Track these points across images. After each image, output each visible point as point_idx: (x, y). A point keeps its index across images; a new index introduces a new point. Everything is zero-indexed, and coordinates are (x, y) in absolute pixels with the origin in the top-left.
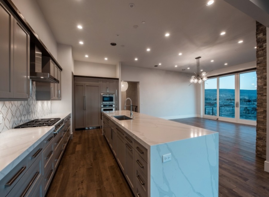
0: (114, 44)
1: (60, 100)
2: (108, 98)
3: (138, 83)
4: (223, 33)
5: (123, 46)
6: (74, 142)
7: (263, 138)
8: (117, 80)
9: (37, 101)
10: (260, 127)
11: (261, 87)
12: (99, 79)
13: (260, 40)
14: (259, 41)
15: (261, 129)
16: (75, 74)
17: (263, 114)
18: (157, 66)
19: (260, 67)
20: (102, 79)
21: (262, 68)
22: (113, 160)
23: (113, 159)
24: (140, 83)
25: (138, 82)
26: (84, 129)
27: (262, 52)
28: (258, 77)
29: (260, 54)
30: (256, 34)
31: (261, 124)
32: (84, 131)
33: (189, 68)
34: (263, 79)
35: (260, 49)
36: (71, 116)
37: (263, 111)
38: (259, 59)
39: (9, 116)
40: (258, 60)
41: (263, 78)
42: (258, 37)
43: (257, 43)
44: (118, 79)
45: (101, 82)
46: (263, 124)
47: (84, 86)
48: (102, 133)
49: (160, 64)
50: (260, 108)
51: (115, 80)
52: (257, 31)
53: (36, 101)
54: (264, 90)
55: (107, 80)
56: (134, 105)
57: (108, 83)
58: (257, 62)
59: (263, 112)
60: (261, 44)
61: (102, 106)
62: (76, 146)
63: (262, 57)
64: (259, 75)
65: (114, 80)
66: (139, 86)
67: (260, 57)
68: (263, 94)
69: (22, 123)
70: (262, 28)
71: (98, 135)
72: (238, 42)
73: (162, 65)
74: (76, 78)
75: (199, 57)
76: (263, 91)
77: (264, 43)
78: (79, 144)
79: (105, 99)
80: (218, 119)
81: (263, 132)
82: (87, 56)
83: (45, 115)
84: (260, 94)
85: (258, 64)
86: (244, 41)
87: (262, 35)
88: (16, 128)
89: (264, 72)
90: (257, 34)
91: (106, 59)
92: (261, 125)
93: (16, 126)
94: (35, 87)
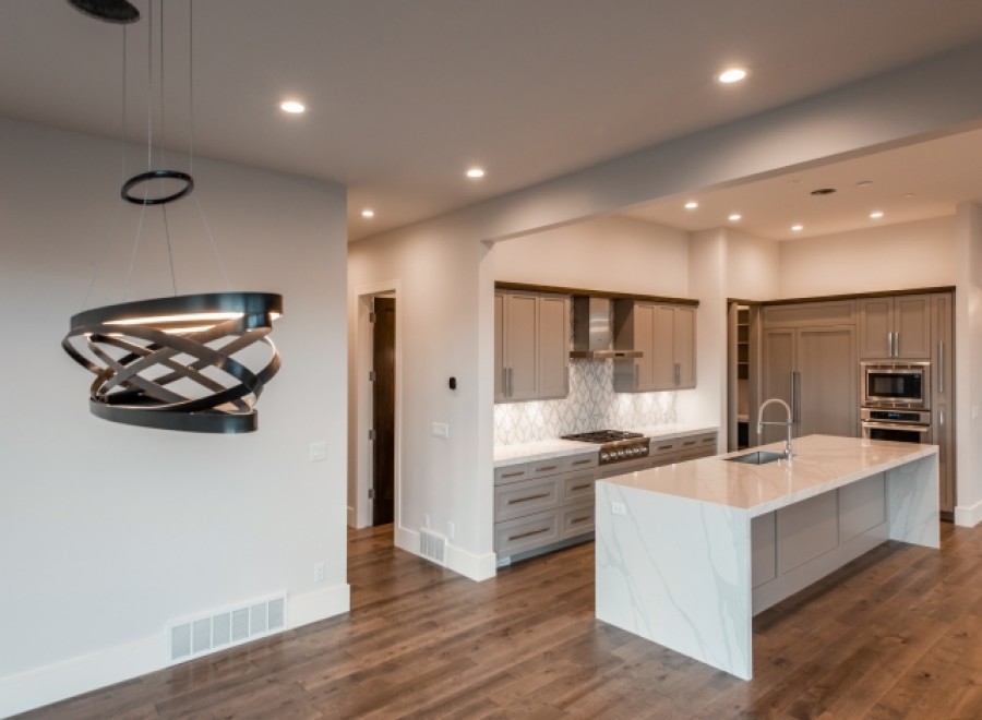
1: (694, 387)
8: (947, 296)
9: (619, 394)
12: (852, 303)
20: (865, 301)
39: (555, 418)
44: (950, 290)
45: (863, 314)
47: (793, 336)
51: (936, 296)
53: (613, 394)
55: (890, 300)
61: (866, 415)
65: (927, 297)
69: (576, 433)
74: (767, 309)
79: (880, 385)
82: (797, 228)
83: (644, 425)
88: (563, 438)
91: (877, 215)
93: (563, 434)
94: (612, 367)
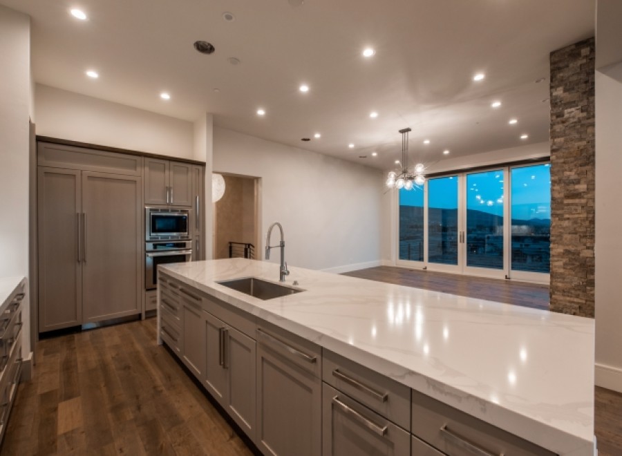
0: (205, 48)
2: (172, 222)
3: (257, 182)
4: (479, 77)
5: (235, 61)
6: (39, 391)
7: (563, 308)
8: (200, 168)
10: (557, 287)
11: (559, 201)
12: (138, 158)
13: (558, 101)
14: (556, 103)
15: (558, 291)
16: (39, 132)
17: (562, 257)
18: (308, 140)
19: (557, 158)
20: (148, 160)
21: (562, 160)
22: (232, 442)
23: (232, 437)
24: (264, 181)
25: (258, 179)
26: (78, 329)
27: (561, 126)
28: (553, 178)
29: (558, 130)
30: (549, 87)
31: (559, 280)
32: (76, 336)
33: (374, 154)
34: (563, 185)
35: (559, 119)
36: (27, 291)
37: (562, 251)
38: (555, 140)
40: (554, 144)
41: (565, 183)
42: (554, 94)
43: (552, 107)
44: (203, 164)
45: (147, 169)
46: (564, 278)
47: (78, 177)
48: (154, 338)
49: (317, 136)
50: (556, 245)
51: (195, 167)
52: (552, 81)
54: (566, 207)
55: (167, 163)
56: (240, 242)
57: (172, 173)
58: (552, 147)
59: (564, 254)
60: (561, 109)
61: (150, 246)
62: (56, 409)
63: (562, 137)
64: (556, 175)
65: (189, 166)
66: (260, 189)
67: (558, 137)
68: (562, 215)
70: (563, 77)
71: (139, 347)
72: (490, 104)
73: (321, 138)
74: (42, 145)
75: (408, 130)
76: (563, 209)
77: (566, 109)
78: (68, 397)
79: (159, 225)
80: (426, 268)
81: (564, 295)
82: (92, 74)
84: (557, 215)
85: (553, 151)
86: (502, 103)
87: (562, 92)
89: (566, 170)
90: (551, 87)
91: (165, 96)
92: (560, 282)
